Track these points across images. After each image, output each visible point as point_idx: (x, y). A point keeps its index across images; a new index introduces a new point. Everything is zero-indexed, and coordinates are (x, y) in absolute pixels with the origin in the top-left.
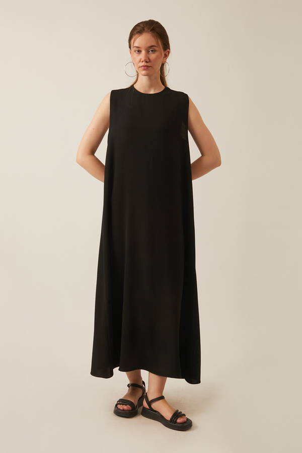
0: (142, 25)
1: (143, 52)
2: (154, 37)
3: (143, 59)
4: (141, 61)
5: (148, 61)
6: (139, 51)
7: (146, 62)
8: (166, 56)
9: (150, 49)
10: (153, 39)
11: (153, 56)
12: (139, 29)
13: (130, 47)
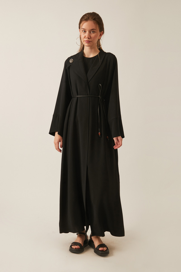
0: (88, 16)
1: (87, 32)
2: (94, 23)
3: (87, 37)
4: (86, 37)
5: (90, 38)
6: (85, 31)
7: (89, 39)
8: (101, 35)
9: (92, 31)
10: (94, 25)
11: (93, 35)
12: (86, 17)
13: (79, 28)
